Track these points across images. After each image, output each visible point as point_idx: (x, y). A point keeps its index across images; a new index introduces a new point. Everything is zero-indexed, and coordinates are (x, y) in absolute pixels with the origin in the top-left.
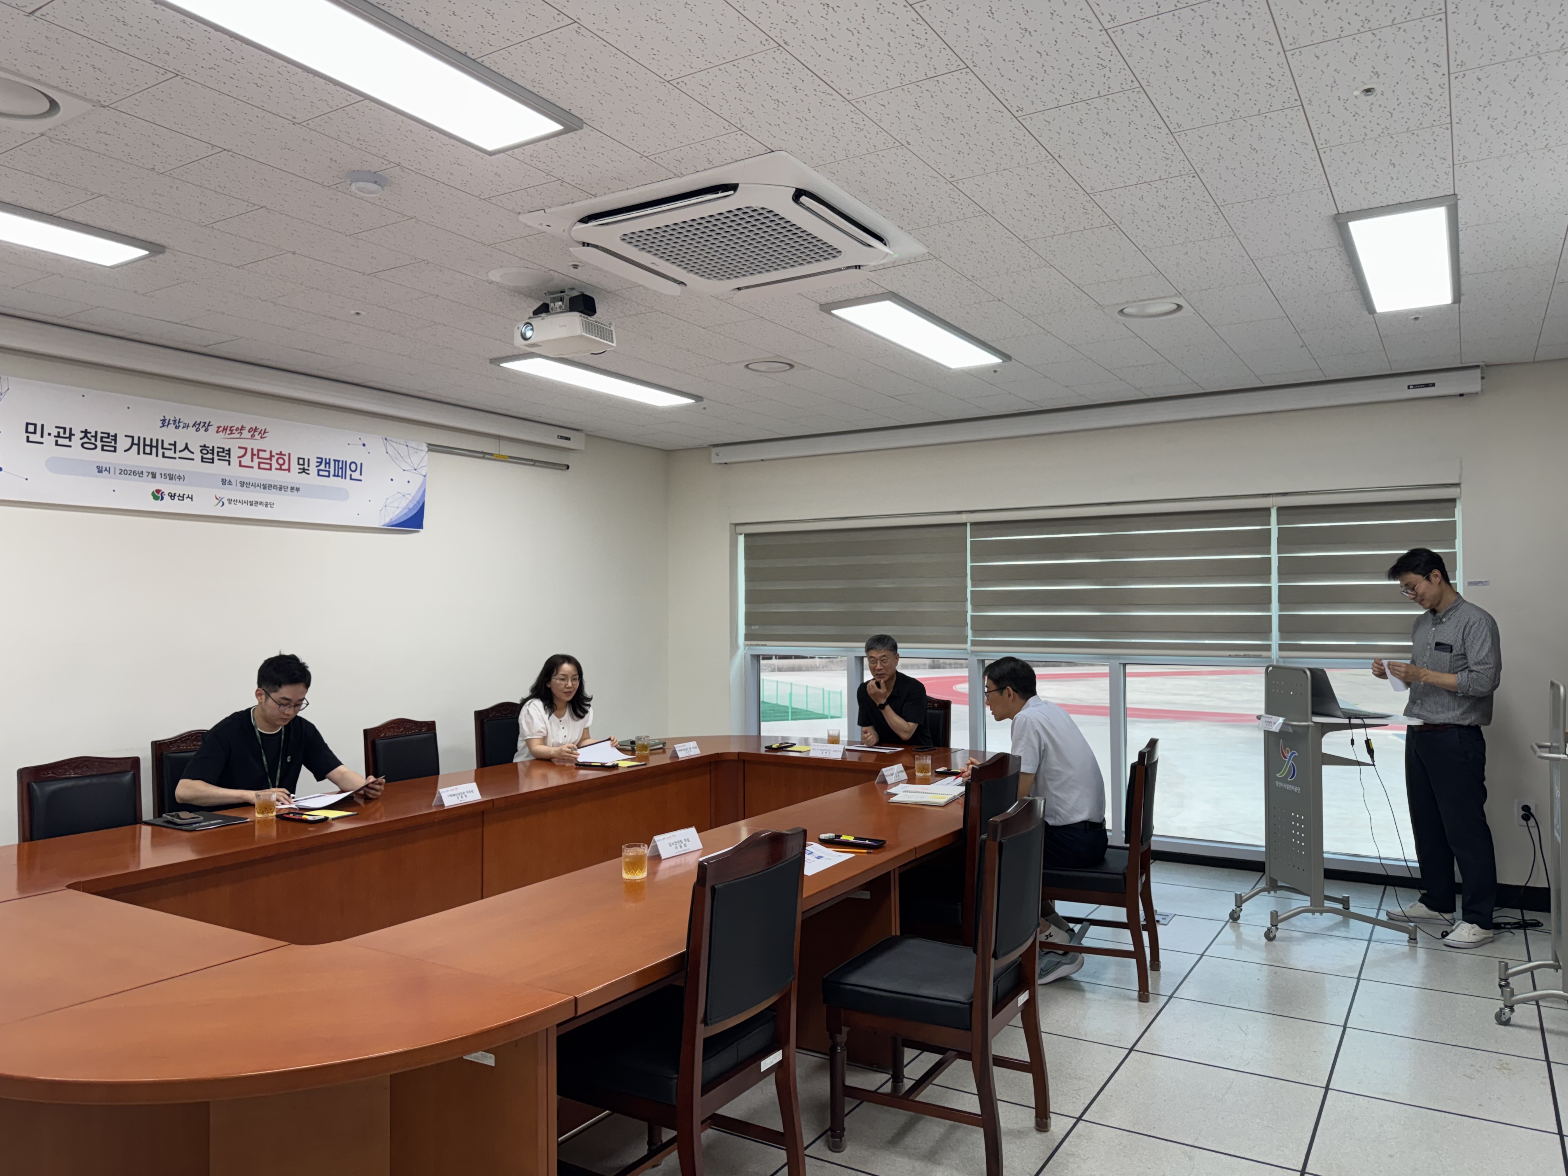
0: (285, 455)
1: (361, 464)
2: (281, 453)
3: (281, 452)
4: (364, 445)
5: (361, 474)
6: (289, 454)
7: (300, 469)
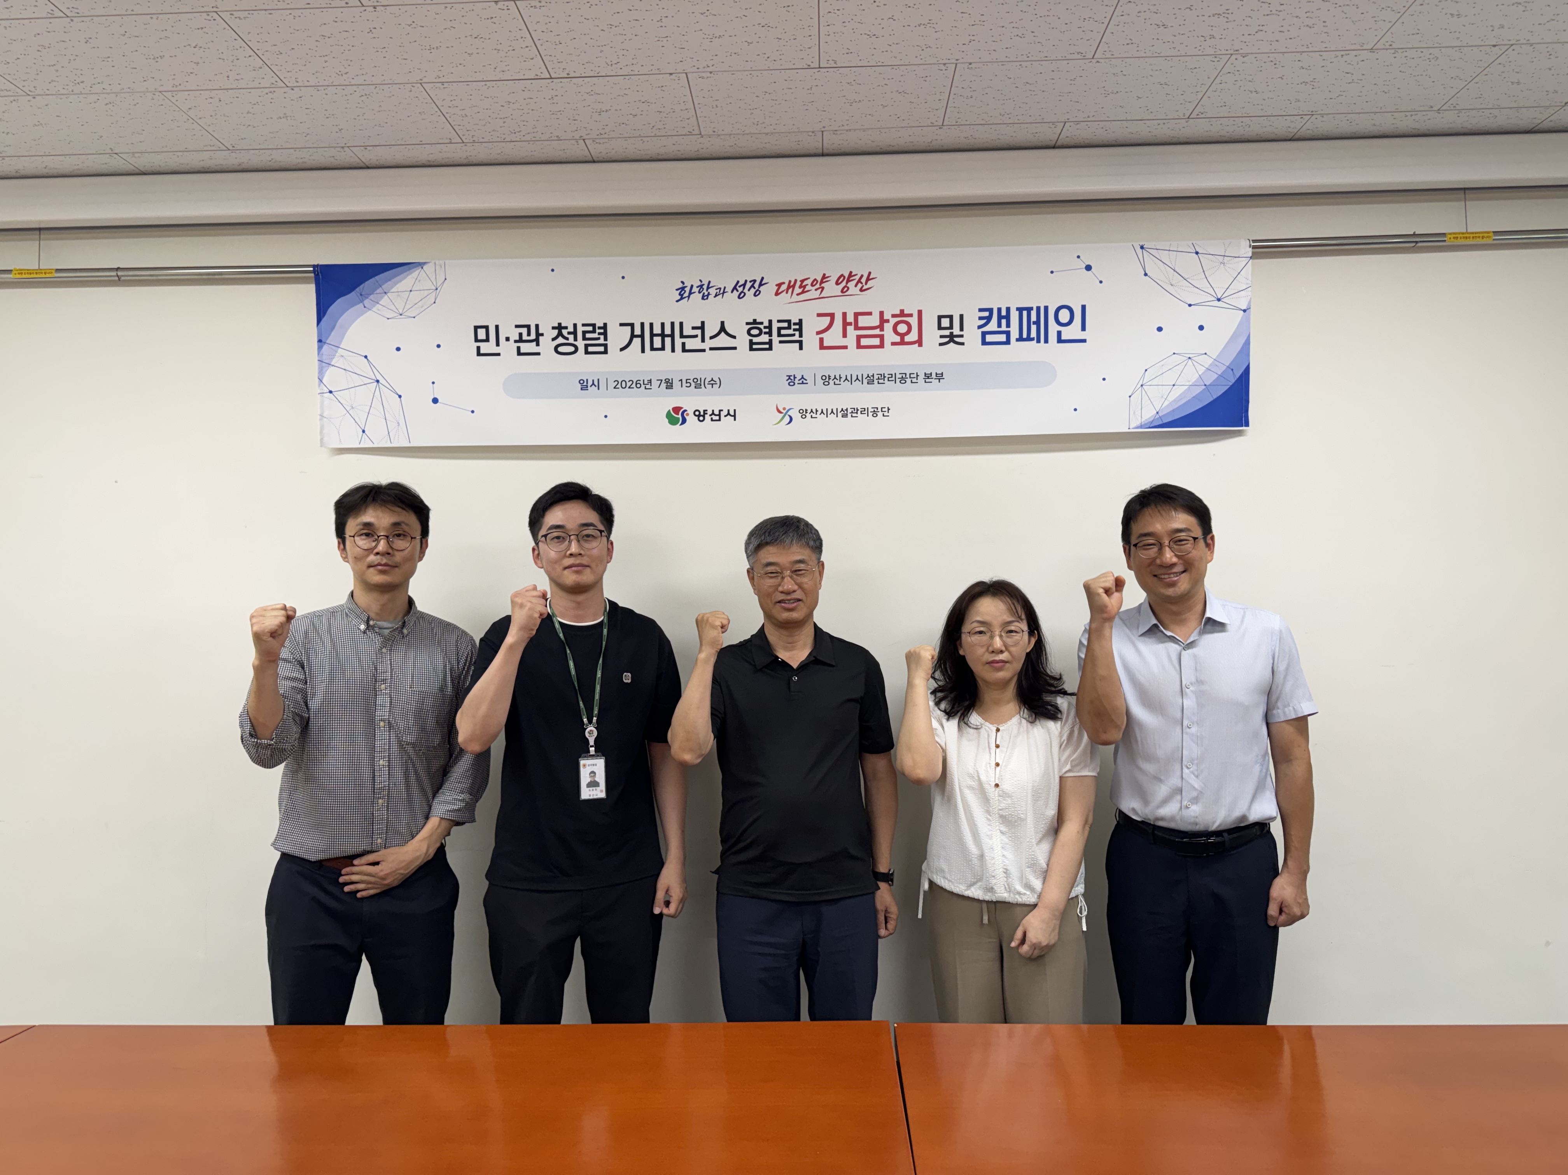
0: (911, 315)
1: (1084, 308)
2: (902, 313)
3: (902, 311)
4: (1088, 268)
5: (1083, 328)
6: (920, 313)
7: (942, 337)
